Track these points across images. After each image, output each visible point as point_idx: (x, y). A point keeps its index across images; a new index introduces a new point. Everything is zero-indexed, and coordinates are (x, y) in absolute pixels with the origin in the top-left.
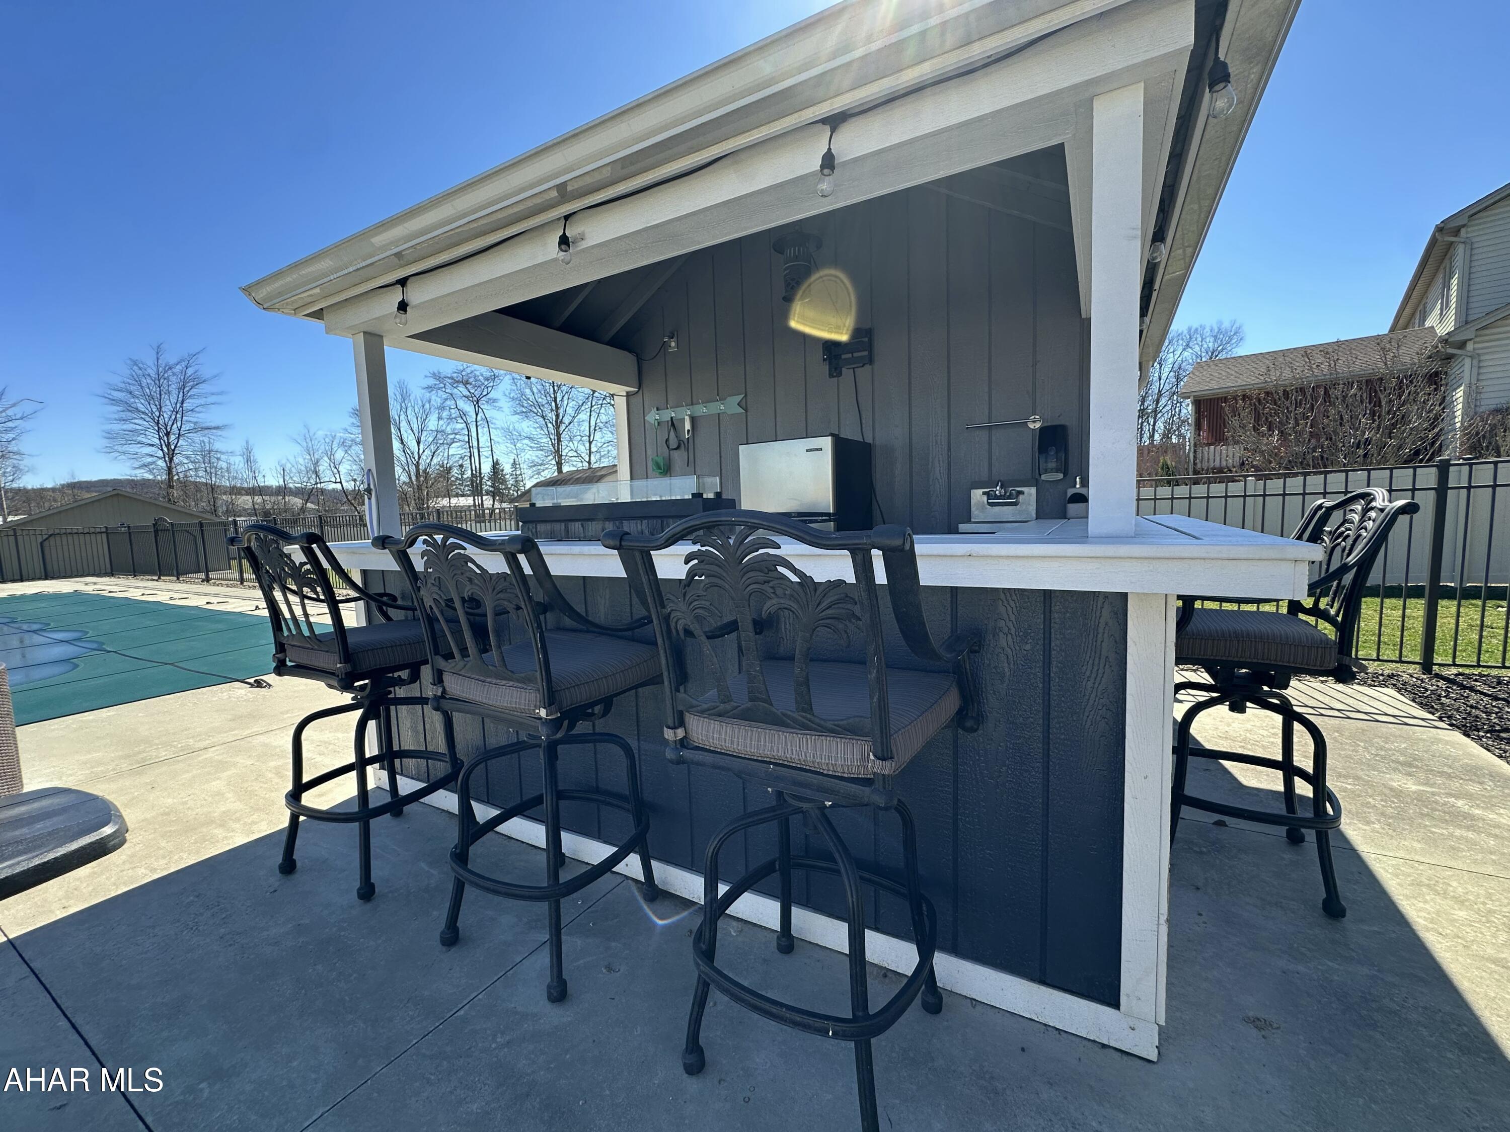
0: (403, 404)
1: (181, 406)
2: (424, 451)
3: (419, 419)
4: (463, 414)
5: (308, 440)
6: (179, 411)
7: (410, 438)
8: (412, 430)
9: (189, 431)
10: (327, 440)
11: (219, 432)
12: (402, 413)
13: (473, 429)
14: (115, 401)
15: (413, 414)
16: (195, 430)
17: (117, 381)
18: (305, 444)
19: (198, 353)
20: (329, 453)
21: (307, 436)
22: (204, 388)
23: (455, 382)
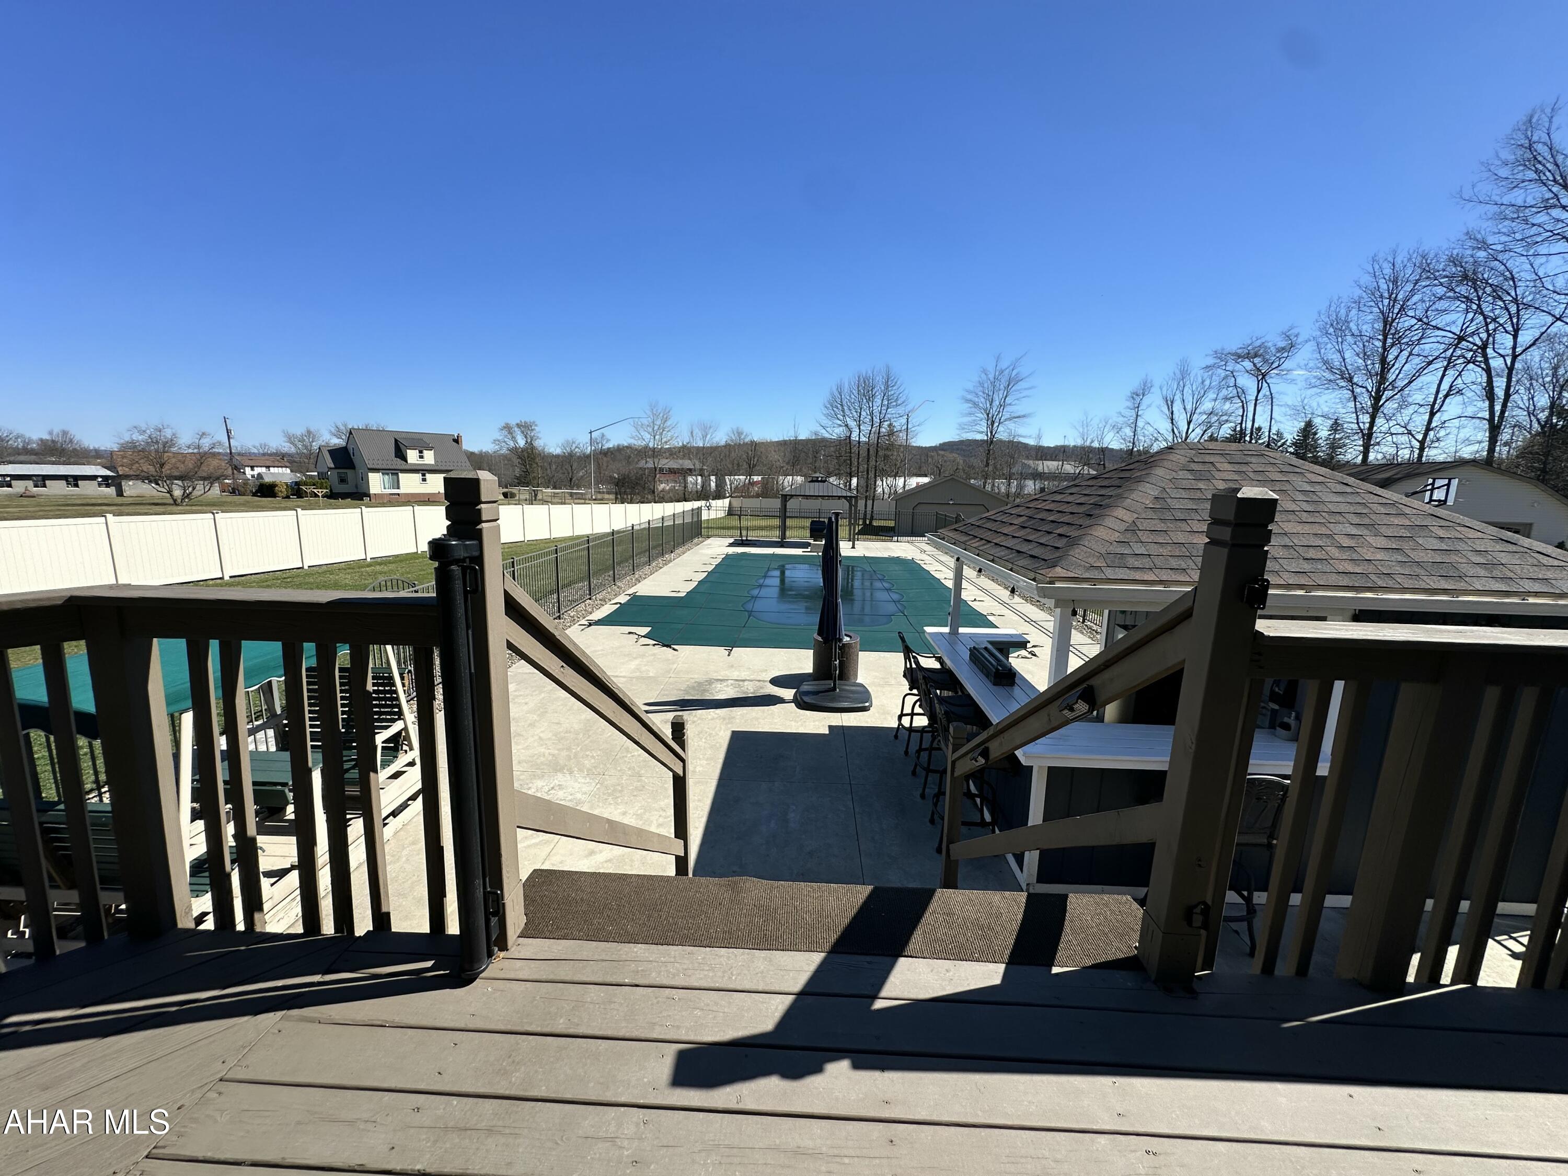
0: (1181, 382)
1: (1004, 402)
2: (1193, 431)
3: (1196, 396)
4: (1241, 394)
5: (1085, 426)
6: (1002, 405)
7: (1181, 417)
8: (1185, 409)
9: (1006, 420)
10: (1100, 426)
11: (1025, 420)
12: (1178, 392)
13: (1251, 409)
14: (968, 401)
15: (1190, 392)
16: (1009, 419)
17: (970, 386)
18: (1081, 430)
19: (1022, 357)
20: (1100, 437)
21: (1085, 422)
22: (1022, 385)
23: (1239, 357)
